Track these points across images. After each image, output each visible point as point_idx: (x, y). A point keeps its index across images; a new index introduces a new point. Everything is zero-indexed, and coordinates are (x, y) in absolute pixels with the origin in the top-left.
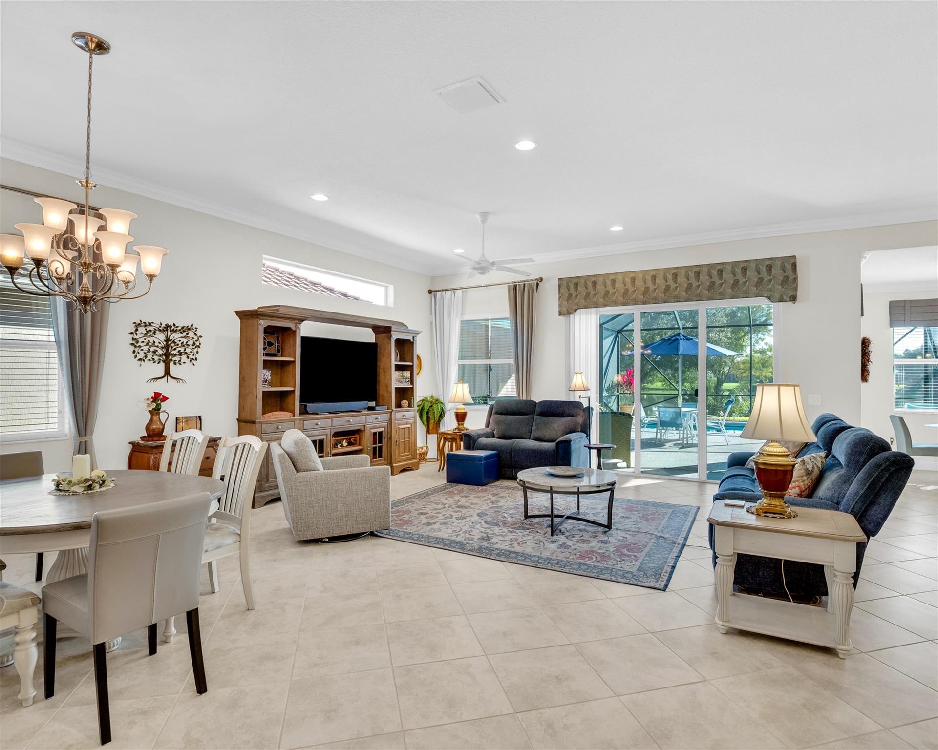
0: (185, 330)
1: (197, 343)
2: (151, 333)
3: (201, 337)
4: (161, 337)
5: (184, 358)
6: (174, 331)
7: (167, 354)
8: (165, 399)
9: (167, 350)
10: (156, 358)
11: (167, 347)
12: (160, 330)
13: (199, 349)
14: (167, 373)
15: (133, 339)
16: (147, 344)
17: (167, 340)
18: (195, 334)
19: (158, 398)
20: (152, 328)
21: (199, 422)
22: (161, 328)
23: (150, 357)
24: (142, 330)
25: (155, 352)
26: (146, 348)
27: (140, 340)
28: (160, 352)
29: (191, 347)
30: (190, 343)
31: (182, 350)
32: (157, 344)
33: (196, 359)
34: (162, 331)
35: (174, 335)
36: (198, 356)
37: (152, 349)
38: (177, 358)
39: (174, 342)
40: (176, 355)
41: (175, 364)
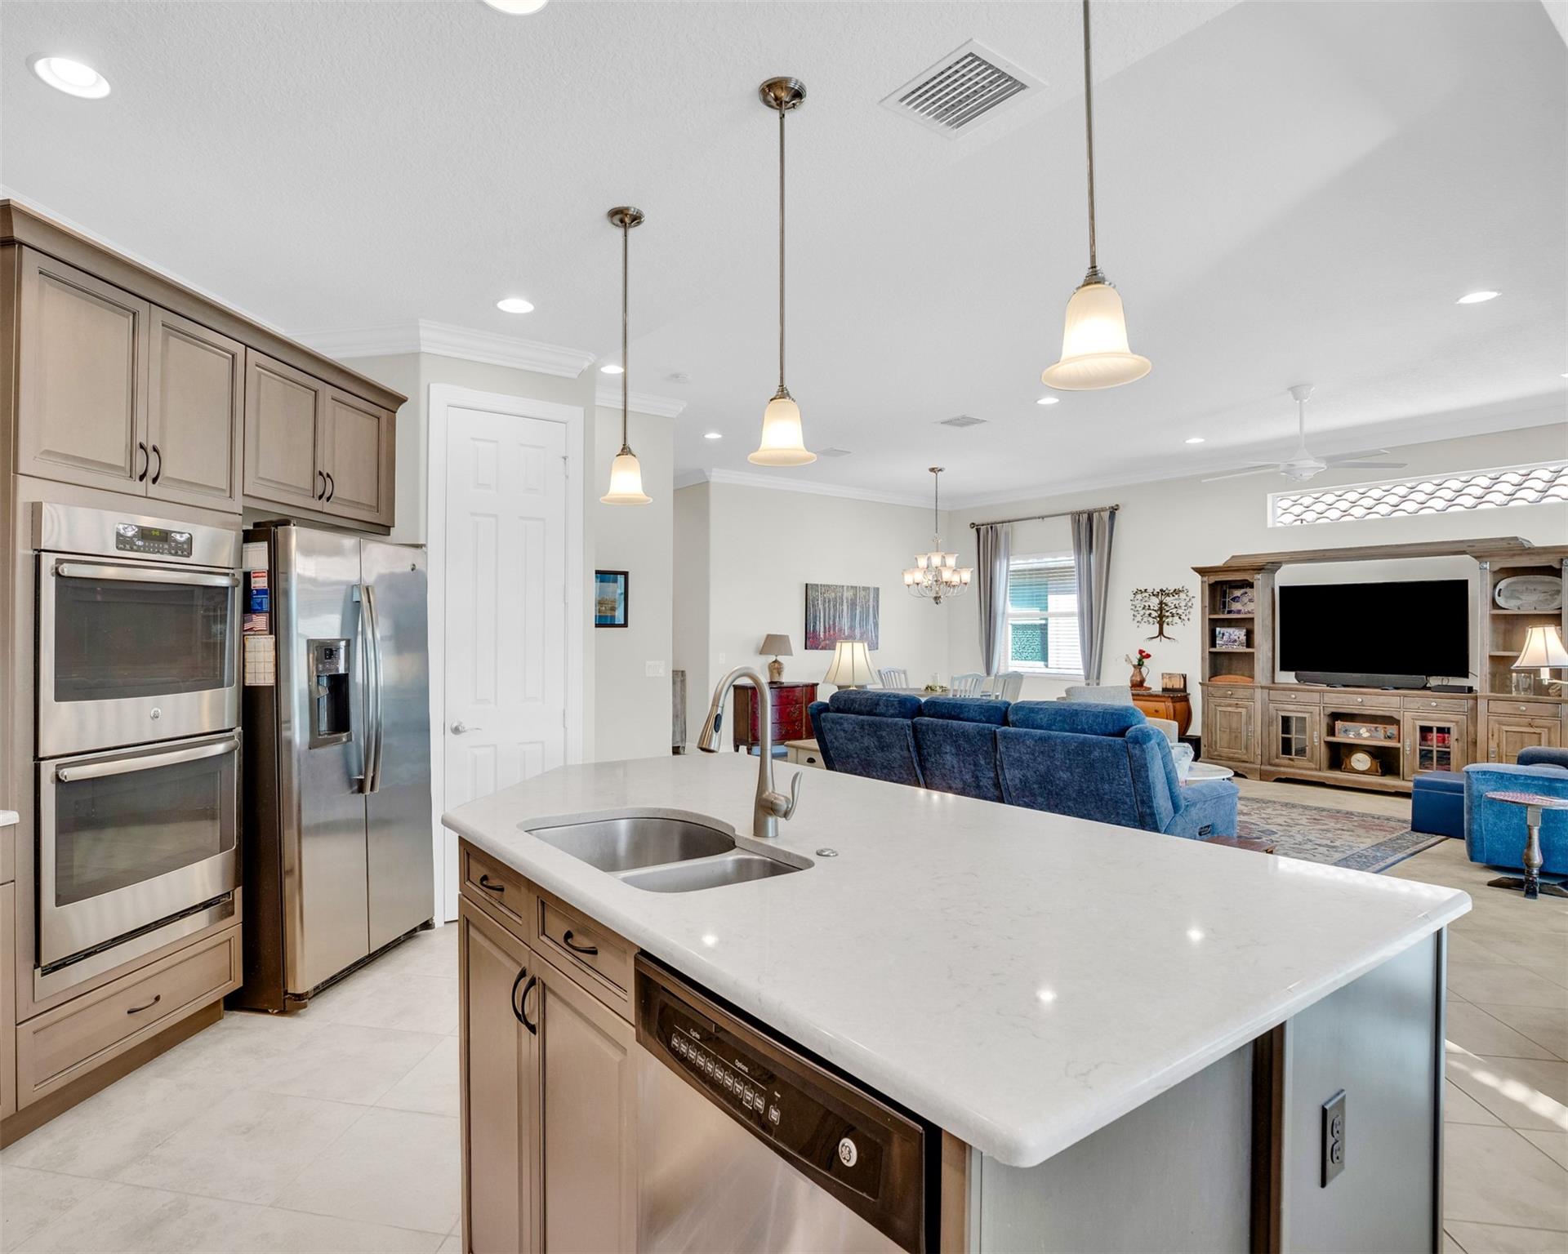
0: (1177, 592)
1: (1190, 604)
2: (1146, 599)
3: (1193, 597)
4: (1154, 602)
5: (1176, 618)
6: (1168, 595)
7: (1161, 616)
8: (1148, 656)
9: (1161, 613)
10: (1151, 620)
11: (1161, 609)
12: (1154, 595)
13: (1191, 610)
14: (1161, 633)
15: (1132, 605)
16: (1144, 608)
17: (1161, 603)
18: (1187, 596)
19: (1144, 656)
20: (1147, 594)
21: (1182, 680)
22: (1155, 593)
23: (1145, 619)
24: (1139, 596)
25: (1150, 615)
26: (1142, 612)
27: (1138, 606)
28: (1154, 614)
29: (1184, 608)
30: (1183, 604)
31: (1174, 611)
32: (1152, 608)
33: (1189, 619)
34: (1157, 596)
35: (1167, 598)
36: (1190, 617)
37: (1148, 612)
38: (1170, 620)
39: (1166, 605)
40: (1168, 616)
41: (1168, 624)
